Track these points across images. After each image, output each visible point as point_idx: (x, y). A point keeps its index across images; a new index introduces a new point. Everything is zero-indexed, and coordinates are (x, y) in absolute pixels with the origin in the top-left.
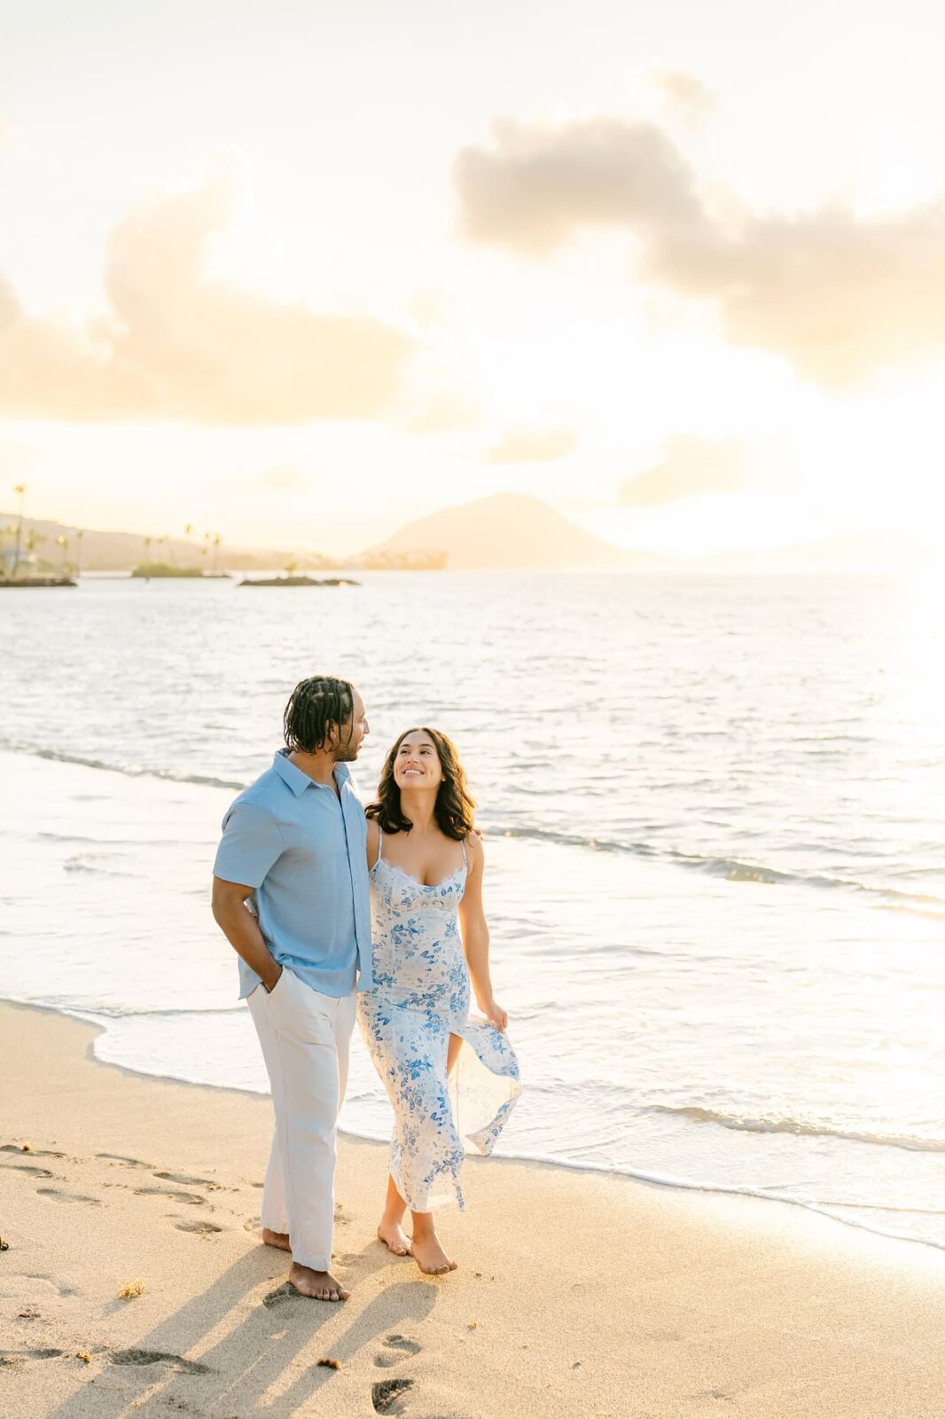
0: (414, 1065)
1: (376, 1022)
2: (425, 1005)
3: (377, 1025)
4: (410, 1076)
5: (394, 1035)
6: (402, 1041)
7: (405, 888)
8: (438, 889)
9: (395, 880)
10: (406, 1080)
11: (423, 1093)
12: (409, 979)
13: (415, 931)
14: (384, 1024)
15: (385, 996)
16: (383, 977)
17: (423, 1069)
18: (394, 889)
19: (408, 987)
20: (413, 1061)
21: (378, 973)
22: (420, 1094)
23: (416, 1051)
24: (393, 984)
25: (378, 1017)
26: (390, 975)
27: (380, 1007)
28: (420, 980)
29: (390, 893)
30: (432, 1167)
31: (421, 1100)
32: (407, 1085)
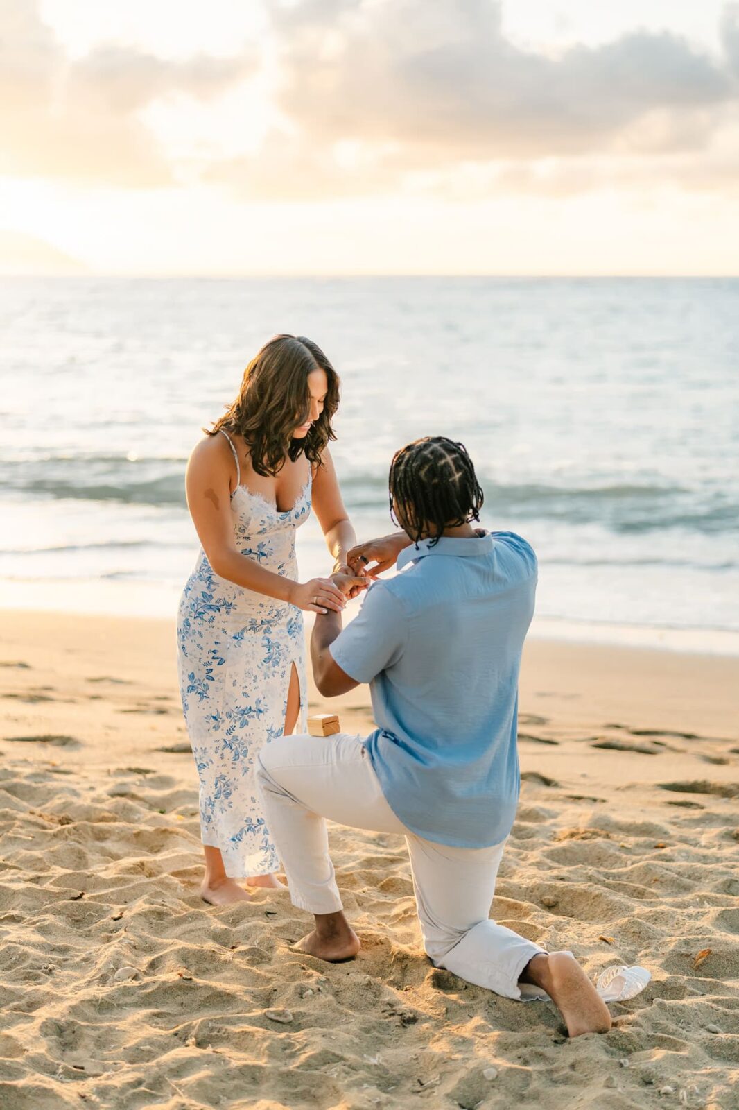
0: (243, 712)
1: (210, 660)
2: (262, 631)
3: (210, 663)
4: (238, 724)
5: (228, 677)
6: (234, 685)
7: (265, 518)
8: (293, 513)
9: (254, 510)
10: (233, 728)
11: (251, 743)
12: (250, 605)
13: (263, 554)
14: (219, 664)
15: (222, 625)
16: (221, 603)
17: (253, 717)
18: (252, 520)
19: (248, 612)
20: (243, 708)
21: (216, 596)
22: (247, 744)
23: (247, 696)
24: (232, 611)
25: (213, 654)
26: (229, 601)
27: (216, 643)
28: (262, 606)
29: (248, 524)
30: (243, 824)
31: (246, 751)
32: (234, 733)
